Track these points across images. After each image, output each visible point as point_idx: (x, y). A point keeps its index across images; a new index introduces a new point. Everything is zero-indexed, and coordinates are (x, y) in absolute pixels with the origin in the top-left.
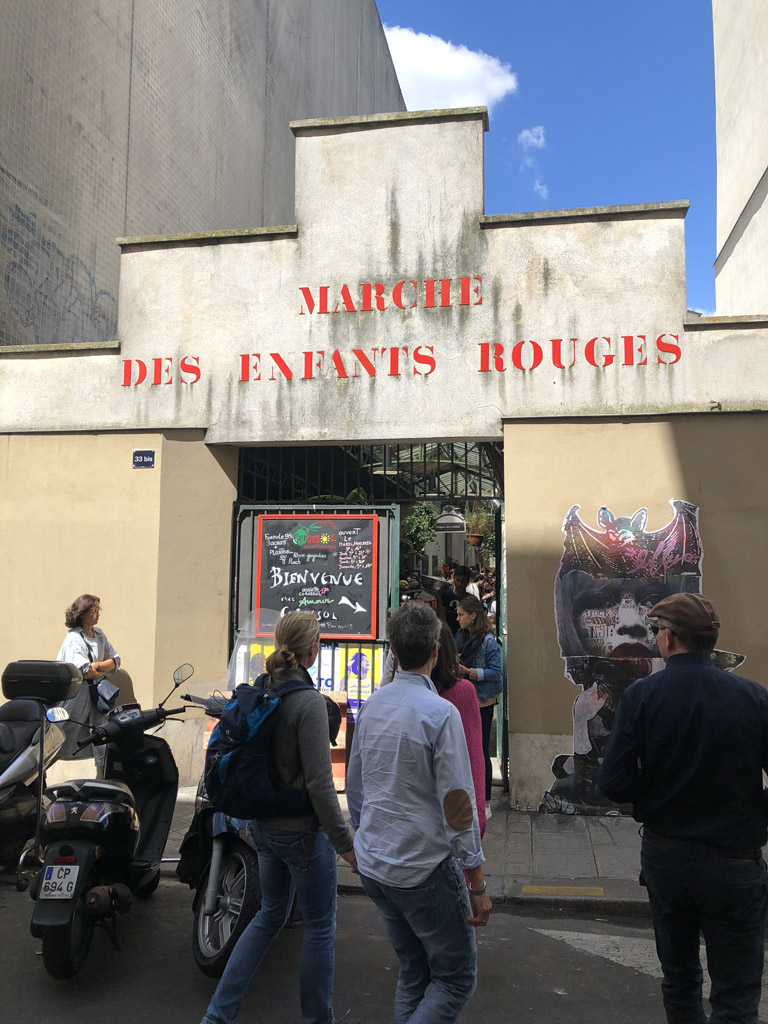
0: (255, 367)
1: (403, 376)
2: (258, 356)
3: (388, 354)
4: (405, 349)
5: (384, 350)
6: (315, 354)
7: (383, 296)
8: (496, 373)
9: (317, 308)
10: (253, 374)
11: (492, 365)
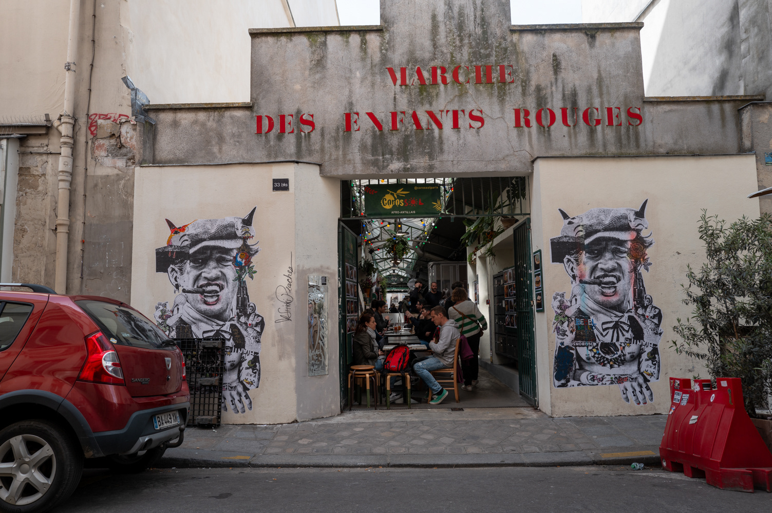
0: (355, 122)
1: (462, 130)
2: (357, 114)
3: (451, 114)
4: (463, 111)
5: (447, 111)
6: (399, 113)
7: (445, 75)
8: (526, 129)
9: (399, 82)
10: (354, 127)
11: (522, 123)
